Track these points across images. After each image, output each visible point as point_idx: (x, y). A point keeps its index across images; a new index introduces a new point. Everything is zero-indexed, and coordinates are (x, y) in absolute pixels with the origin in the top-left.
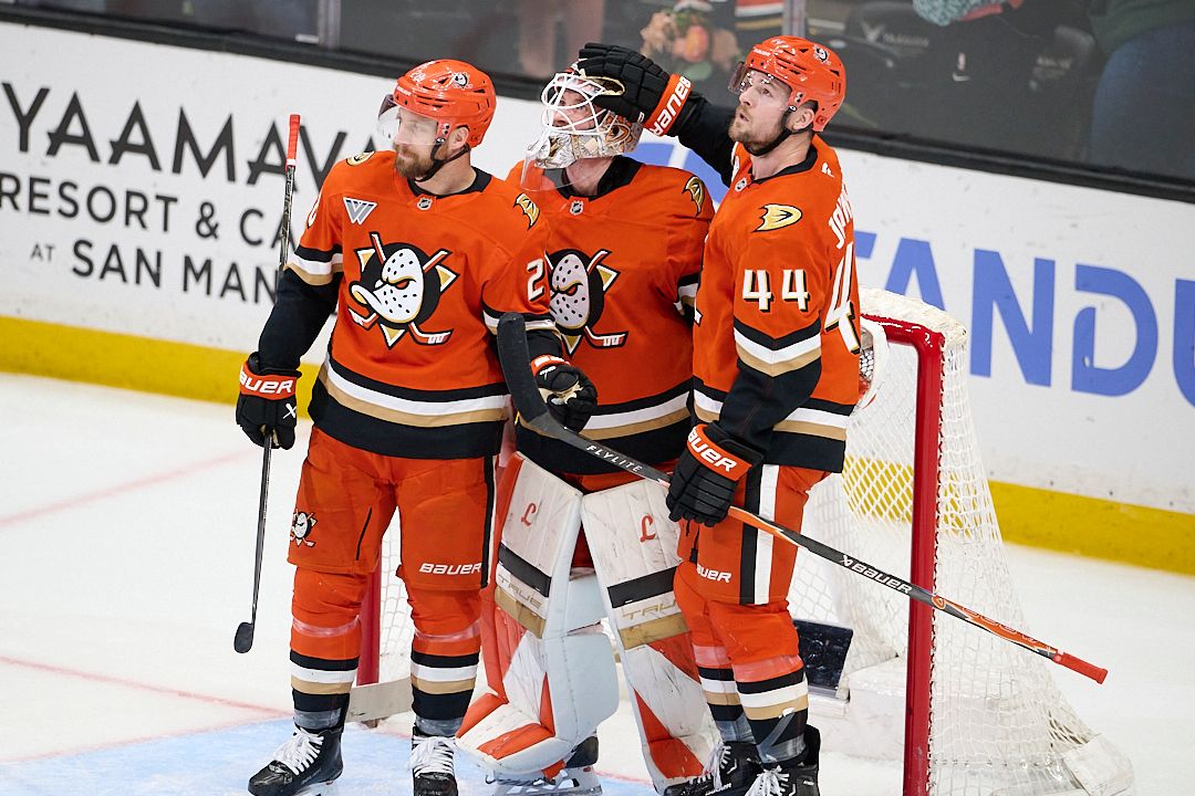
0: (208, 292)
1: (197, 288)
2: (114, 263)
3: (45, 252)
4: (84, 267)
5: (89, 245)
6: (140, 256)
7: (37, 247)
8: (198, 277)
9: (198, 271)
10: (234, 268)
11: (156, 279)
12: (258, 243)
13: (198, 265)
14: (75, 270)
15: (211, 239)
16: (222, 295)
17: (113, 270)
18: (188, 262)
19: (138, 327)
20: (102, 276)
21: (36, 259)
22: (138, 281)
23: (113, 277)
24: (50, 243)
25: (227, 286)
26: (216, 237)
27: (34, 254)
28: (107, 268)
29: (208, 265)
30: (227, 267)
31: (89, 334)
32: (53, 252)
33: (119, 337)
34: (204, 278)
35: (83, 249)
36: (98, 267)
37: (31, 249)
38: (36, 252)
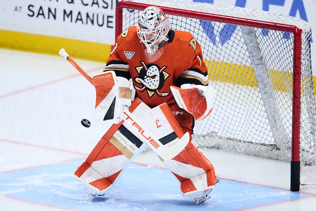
0: (71, 21)
1: (68, 20)
2: (41, 12)
3: (19, 9)
4: (31, 14)
5: (33, 6)
6: (50, 10)
7: (16, 8)
8: (68, 16)
9: (68, 14)
10: (79, 13)
11: (55, 17)
12: (87, 5)
13: (68, 12)
14: (29, 15)
15: (72, 4)
16: (76, 22)
17: (41, 14)
18: (65, 12)
19: (49, 33)
20: (37, 16)
21: (16, 11)
22: (49, 18)
23: (41, 17)
24: (21, 6)
25: (77, 19)
26: (73, 3)
27: (15, 10)
28: (39, 14)
29: (71, 13)
30: (77, 13)
31: (34, 35)
32: (22, 9)
33: (43, 36)
34: (70, 16)
35: (31, 8)
36: (36, 14)
37: (14, 8)
38: (16, 9)
